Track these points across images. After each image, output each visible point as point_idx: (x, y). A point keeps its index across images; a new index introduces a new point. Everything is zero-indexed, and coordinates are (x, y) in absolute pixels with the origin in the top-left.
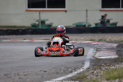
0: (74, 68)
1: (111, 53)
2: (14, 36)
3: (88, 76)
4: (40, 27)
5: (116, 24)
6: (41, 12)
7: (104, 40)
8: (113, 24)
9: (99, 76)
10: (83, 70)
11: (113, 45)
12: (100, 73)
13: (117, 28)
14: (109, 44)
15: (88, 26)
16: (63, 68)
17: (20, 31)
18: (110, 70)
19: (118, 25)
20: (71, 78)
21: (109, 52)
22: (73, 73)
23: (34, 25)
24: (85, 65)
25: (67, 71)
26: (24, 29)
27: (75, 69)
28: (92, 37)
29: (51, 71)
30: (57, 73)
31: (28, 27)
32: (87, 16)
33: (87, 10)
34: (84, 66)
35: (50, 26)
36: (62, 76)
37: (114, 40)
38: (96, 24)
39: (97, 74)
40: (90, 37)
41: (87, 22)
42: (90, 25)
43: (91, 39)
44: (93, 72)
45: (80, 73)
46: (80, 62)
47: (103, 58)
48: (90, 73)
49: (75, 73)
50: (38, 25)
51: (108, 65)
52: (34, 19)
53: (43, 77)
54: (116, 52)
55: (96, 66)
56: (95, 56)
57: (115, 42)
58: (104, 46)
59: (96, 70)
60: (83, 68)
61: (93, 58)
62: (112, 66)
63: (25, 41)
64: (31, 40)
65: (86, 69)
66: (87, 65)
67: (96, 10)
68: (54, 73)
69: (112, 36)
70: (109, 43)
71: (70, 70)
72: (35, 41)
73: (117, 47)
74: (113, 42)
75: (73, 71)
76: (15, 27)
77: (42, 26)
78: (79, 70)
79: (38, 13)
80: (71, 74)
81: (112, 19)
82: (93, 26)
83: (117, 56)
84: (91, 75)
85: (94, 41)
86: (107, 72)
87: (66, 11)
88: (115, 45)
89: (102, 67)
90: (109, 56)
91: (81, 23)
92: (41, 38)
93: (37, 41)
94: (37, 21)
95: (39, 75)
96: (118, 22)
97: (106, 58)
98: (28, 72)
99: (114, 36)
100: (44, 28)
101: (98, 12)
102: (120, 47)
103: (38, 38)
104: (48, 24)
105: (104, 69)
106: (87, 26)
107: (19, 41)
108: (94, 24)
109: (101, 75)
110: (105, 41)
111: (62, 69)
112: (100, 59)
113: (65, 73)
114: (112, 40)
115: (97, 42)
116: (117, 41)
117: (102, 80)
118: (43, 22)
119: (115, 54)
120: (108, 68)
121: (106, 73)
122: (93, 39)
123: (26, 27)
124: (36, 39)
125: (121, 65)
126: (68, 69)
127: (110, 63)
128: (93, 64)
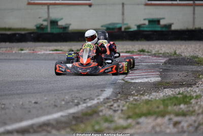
0: (84, 98)
1: (151, 73)
2: (8, 44)
3: (101, 111)
4: (49, 30)
5: (170, 26)
6: (50, 7)
7: (148, 52)
8: (165, 26)
9: (120, 112)
10: (98, 101)
11: (159, 61)
12: (123, 106)
13: (170, 33)
14: (155, 58)
15: (125, 29)
16: (67, 97)
17: (17, 35)
18: (139, 102)
19: (173, 28)
20: (74, 113)
21: (149, 72)
22: (80, 106)
23: (40, 28)
24: (105, 92)
25: (71, 103)
26: (23, 32)
27: (85, 100)
28: (130, 47)
29: (47, 102)
30: (56, 106)
31: (31, 30)
32: (123, 14)
33: (123, 4)
34: (103, 95)
35: (65, 28)
36: (61, 111)
37: (162, 52)
38: (139, 26)
39: (117, 109)
40: (128, 47)
41: (123, 23)
42: (129, 28)
43: (128, 50)
44: (112, 105)
45: (90, 107)
46: (98, 88)
47: (137, 81)
49: (82, 107)
50: (46, 27)
51: (141, 92)
52: (40, 18)
53: (29, 111)
55: (121, 94)
56: (126, 78)
57: (164, 55)
58: (144, 62)
59: (119, 101)
60: (98, 97)
61: (121, 81)
62: (146, 95)
63: (23, 52)
64: (33, 50)
65: (104, 99)
66: (108, 92)
67: (138, 4)
68: (49, 106)
69: (162, 45)
70: (155, 56)
71: (76, 101)
72: (39, 53)
73: (165, 63)
74: (161, 55)
75: (81, 103)
76: (10, 29)
77: (51, 28)
78: (91, 101)
79: (46, 7)
80: (76, 107)
81: (164, 18)
82: (134, 28)
83: (159, 79)
84: (107, 110)
85: (131, 53)
86: (134, 104)
87: (90, 5)
88: (163, 60)
89: (129, 96)
90: (146, 78)
91: (114, 24)
92: (48, 48)
93: (43, 52)
94: (45, 20)
95: (25, 108)
96: (173, 24)
97: (141, 82)
98: (10, 104)
99: (165, 45)
100: (56, 31)
101: (143, 7)
102: (169, 63)
103: (44, 48)
104: (61, 26)
105: (131, 99)
106: (123, 29)
107: (14, 52)
108: (135, 25)
109: (122, 110)
110: (149, 54)
111: (65, 99)
112: (132, 82)
113: (68, 105)
114: (160, 52)
115: (135, 55)
116: (168, 53)
117: (120, 118)
118: (54, 23)
119: (157, 74)
120: (139, 99)
121: (133, 106)
122: (131, 50)
123: (27, 30)
124: (41, 49)
125: (161, 94)
126: (74, 100)
127: (145, 90)
128: (118, 90)
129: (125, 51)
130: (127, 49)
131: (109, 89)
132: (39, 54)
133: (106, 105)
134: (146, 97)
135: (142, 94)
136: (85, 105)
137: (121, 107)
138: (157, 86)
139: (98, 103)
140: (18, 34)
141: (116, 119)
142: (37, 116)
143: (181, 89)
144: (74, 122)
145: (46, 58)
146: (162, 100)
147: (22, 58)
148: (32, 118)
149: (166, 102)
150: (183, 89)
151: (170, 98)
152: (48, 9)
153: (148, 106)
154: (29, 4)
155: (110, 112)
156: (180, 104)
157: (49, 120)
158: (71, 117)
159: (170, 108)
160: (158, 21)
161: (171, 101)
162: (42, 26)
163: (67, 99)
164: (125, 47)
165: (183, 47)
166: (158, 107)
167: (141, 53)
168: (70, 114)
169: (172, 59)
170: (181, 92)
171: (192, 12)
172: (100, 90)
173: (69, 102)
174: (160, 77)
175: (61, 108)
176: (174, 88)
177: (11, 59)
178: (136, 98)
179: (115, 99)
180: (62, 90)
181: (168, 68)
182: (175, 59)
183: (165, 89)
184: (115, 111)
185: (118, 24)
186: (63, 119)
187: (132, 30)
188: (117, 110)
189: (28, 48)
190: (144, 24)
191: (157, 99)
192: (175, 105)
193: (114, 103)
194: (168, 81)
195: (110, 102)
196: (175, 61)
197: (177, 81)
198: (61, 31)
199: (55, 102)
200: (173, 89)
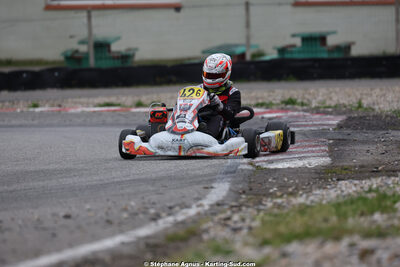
0: (168, 204)
1: (310, 149)
2: (5, 94)
3: (206, 231)
4: (92, 63)
5: (348, 48)
6: (94, 13)
7: (302, 104)
8: (338, 48)
9: (245, 231)
10: (200, 209)
11: (327, 122)
12: (253, 219)
13: (349, 63)
14: (317, 116)
15: (254, 56)
16: (133, 203)
17: (25, 75)
18: (286, 211)
19: (355, 52)
20: (148, 237)
21: (305, 147)
22: (160, 222)
23: (73, 58)
24: (213, 191)
25: (141, 216)
26: (37, 69)
27: (171, 208)
28: (266, 94)
29: (91, 214)
30: (109, 222)
31: (54, 62)
32: (248, 25)
33: (247, 5)
34: (209, 196)
35: (125, 57)
36: (122, 232)
37: (333, 104)
38: (282, 51)
39: (239, 225)
40: (259, 94)
41: (248, 44)
42: (261, 54)
43: (260, 101)
44: (229, 219)
45: (183, 222)
46: (199, 183)
47: (280, 166)
48: (220, 219)
49: (165, 223)
50: (86, 57)
51: (290, 190)
52: (71, 37)
53: (54, 235)
54: (330, 145)
55: (248, 195)
56: (258, 159)
57: (337, 110)
58: (298, 126)
59: (244, 208)
60: (200, 202)
61: (246, 167)
62: (301, 195)
63: (37, 110)
64: (60, 106)
65: (212, 206)
66: (220, 191)
67: (280, 4)
68: (96, 223)
69: (331, 89)
70: (318, 113)
71: (152, 211)
72: (72, 111)
73: (340, 127)
74: (330, 110)
75: (164, 215)
76: (9, 63)
77: (96, 59)
78: (184, 211)
79: (84, 14)
80: (153, 224)
81: (334, 33)
82: (272, 55)
83: (327, 160)
84: (219, 228)
85: (267, 108)
86: (276, 215)
87: (178, 8)
88: (335, 121)
89: (264, 199)
90: (300, 158)
91: (229, 46)
92: (91, 100)
93: (79, 110)
94: (82, 42)
95: (44, 229)
96: (353, 43)
97: (289, 168)
98: (13, 219)
99: (337, 89)
100: (106, 64)
101: (289, 9)
102: (348, 127)
103: (83, 100)
104: (119, 52)
105: (270, 204)
106: (248, 57)
107: (19, 110)
108: (274, 48)
109: (250, 228)
110: (305, 108)
111: (129, 208)
112: (269, 169)
113: (135, 219)
114: (328, 103)
115: (276, 112)
116: (345, 107)
117: (246, 244)
118: (102, 47)
119: (323, 151)
120: (285, 204)
121: (272, 218)
122: (267, 102)
123: (46, 63)
124: (76, 103)
125: (332, 191)
126: (147, 208)
127: (297, 185)
128: (241, 186)
129: (253, 102)
130: (257, 99)
131: (221, 184)
132: (72, 114)
133: (216, 218)
134: (301, 200)
135: (291, 194)
136: (171, 219)
137: (248, 221)
138: (323, 176)
139: (199, 214)
140: (27, 72)
141: (238, 246)
142: (71, 245)
143: (374, 180)
144: (149, 256)
145: (86, 121)
146: (334, 205)
147: (36, 122)
148: (59, 250)
149: (344, 209)
150: (379, 179)
151: (351, 201)
152: (89, 17)
153: (306, 218)
154: (48, 8)
155: (225, 233)
156: (372, 213)
157: (94, 253)
158: (142, 245)
159: (351, 222)
160: (322, 39)
161: (354, 207)
162: (76, 55)
163: (132, 207)
164: (253, 94)
165: (377, 91)
166: (326, 220)
167: (289, 106)
168: (140, 239)
169: (355, 118)
170: (375, 186)
171: (394, 17)
172: (202, 186)
173: (136, 214)
174: (330, 156)
175: (121, 227)
176: (360, 179)
177: (12, 126)
178: (279, 201)
179: (234, 204)
180: (122, 189)
181: (345, 137)
182: (361, 118)
183: (340, 182)
184: (236, 230)
185: (236, 46)
186: (126, 250)
187: (267, 58)
188: (240, 229)
189: (47, 101)
190: (294, 46)
191: (324, 202)
192: (362, 214)
193: (234, 212)
194: (346, 164)
195: (224, 212)
196: (360, 122)
197: (365, 164)
198: (118, 64)
199: (107, 214)
200: (356, 182)
